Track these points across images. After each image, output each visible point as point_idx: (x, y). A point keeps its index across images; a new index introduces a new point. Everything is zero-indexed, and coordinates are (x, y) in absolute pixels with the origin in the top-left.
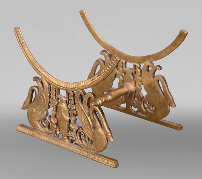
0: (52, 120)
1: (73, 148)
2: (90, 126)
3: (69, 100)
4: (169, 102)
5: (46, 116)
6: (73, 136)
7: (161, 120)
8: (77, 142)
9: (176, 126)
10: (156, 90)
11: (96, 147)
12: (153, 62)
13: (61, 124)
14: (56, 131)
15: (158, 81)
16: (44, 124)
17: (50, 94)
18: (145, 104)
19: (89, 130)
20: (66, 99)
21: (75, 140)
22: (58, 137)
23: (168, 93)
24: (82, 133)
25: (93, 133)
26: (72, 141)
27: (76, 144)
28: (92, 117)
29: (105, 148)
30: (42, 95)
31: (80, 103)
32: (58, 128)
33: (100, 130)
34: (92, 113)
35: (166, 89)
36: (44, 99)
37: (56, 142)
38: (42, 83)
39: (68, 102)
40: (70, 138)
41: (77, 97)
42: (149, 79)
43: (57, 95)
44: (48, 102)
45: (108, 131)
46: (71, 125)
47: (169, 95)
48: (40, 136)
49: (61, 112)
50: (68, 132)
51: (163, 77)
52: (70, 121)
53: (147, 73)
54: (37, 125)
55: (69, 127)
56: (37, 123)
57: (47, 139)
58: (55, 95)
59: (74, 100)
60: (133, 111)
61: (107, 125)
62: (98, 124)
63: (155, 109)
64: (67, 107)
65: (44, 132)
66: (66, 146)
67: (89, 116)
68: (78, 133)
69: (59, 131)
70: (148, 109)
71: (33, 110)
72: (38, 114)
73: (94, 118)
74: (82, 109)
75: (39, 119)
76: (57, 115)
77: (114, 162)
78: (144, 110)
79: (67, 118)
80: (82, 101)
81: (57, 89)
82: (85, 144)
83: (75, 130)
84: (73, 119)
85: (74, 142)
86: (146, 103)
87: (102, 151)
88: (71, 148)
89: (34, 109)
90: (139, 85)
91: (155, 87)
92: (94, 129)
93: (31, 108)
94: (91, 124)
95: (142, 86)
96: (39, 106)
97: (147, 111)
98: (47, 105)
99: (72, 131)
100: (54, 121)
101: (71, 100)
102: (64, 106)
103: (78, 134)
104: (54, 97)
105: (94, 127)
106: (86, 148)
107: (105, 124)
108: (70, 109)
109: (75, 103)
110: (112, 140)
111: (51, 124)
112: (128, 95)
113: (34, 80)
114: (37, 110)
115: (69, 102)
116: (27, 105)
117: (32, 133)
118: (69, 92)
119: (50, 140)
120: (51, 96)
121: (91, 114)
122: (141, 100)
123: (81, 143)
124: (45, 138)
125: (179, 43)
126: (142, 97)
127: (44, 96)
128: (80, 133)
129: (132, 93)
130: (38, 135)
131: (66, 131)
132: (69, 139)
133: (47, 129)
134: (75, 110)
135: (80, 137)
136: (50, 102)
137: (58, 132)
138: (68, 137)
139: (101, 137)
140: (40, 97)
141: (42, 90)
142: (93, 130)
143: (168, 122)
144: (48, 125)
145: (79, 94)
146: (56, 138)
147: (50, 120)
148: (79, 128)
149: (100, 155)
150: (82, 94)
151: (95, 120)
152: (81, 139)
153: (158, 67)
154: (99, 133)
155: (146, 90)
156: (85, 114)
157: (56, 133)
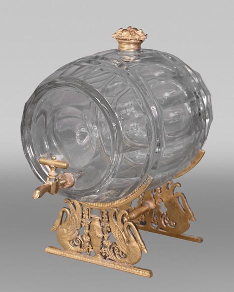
0: (84, 239)
1: (107, 263)
2: (125, 241)
3: (103, 218)
4: (189, 217)
5: (78, 235)
6: (107, 252)
7: (181, 235)
8: (110, 257)
9: (197, 239)
10: (176, 205)
11: (130, 260)
12: (172, 180)
13: (94, 242)
14: (88, 249)
15: (178, 197)
16: (76, 244)
17: (83, 214)
18: (165, 220)
19: (123, 245)
20: (99, 218)
21: (109, 256)
22: (90, 255)
23: (188, 208)
24: (116, 248)
25: (128, 247)
26: (105, 257)
27: (110, 259)
28: (126, 232)
29: (139, 260)
30: (74, 216)
31: (114, 220)
32: (90, 246)
33: (134, 244)
34: (127, 228)
35: (186, 204)
36: (76, 219)
37: (89, 259)
38: (73, 204)
39: (101, 220)
40: (104, 254)
41: (111, 215)
42: (169, 197)
43: (90, 215)
44: (80, 221)
45: (142, 244)
46: (104, 241)
47: (189, 210)
48: (71, 255)
49: (94, 230)
50: (101, 249)
51: (183, 194)
52: (103, 237)
53: (167, 190)
54: (68, 245)
55: (102, 244)
56: (68, 243)
57: (79, 257)
58: (88, 215)
59: (108, 218)
60: (153, 228)
61: (141, 238)
62: (133, 238)
63: (176, 224)
64: (101, 224)
65: (75, 251)
66: (100, 262)
67: (124, 231)
68: (112, 248)
69: (92, 248)
70: (168, 225)
71: (64, 231)
72: (68, 234)
73: (128, 233)
74: (116, 226)
75: (70, 239)
76: (90, 233)
77: (149, 272)
78: (165, 226)
79: (101, 235)
80: (116, 218)
81: (90, 209)
82: (119, 259)
83: (109, 246)
84: (106, 236)
85: (108, 257)
86: (167, 220)
87: (136, 263)
88: (105, 264)
89: (65, 229)
90: (159, 202)
91: (175, 203)
92: (129, 243)
93: (61, 229)
94: (125, 238)
95: (163, 203)
96: (70, 226)
97: (168, 227)
98: (80, 225)
99: (105, 247)
100: (86, 239)
101: (105, 218)
102: (97, 224)
103: (111, 250)
104: (87, 216)
105: (129, 242)
106: (120, 262)
107: (139, 237)
108: (103, 227)
109: (109, 220)
110: (146, 252)
111: (83, 243)
112: (148, 213)
113: (65, 202)
114: (68, 230)
116: (57, 226)
117: (62, 253)
118: (102, 211)
119: (82, 258)
120: (84, 216)
121: (125, 230)
122: (162, 216)
123: (115, 258)
124: (77, 256)
125: (197, 161)
126: (162, 213)
127: (76, 216)
128: (114, 248)
129: (152, 210)
130: (69, 255)
131: (100, 248)
132: (102, 255)
133: (78, 248)
134: (109, 227)
135: (114, 252)
136: (82, 222)
137: (91, 250)
138: (101, 254)
139: (135, 250)
140: (72, 217)
141: (74, 211)
142: (127, 244)
143: (189, 236)
144: (79, 244)
145: (113, 212)
146: (88, 256)
147: (82, 239)
148: (113, 244)
149: (135, 267)
150: (117, 211)
151: (129, 235)
152: (115, 254)
153: (178, 185)
154: (133, 247)
155: (166, 207)
156: (119, 230)
157: (88, 251)
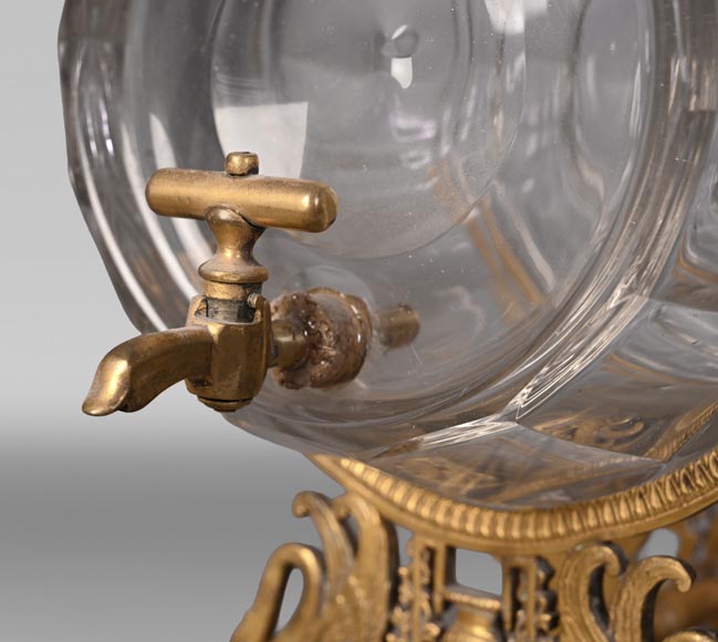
17: (397, 580)
20: (496, 605)
30: (347, 591)
36: (357, 609)
38: (345, 523)
39: (507, 616)
41: (578, 586)
43: (439, 585)
44: (381, 626)
58: (430, 587)
59: (553, 606)
81: (441, 551)
101: (531, 606)
104: (424, 594)
109: (555, 623)
113: (301, 509)
115: (514, 619)
118: (519, 560)
120: (406, 592)
127: (360, 593)
140: (332, 600)
141: (348, 559)
150: (613, 566)
